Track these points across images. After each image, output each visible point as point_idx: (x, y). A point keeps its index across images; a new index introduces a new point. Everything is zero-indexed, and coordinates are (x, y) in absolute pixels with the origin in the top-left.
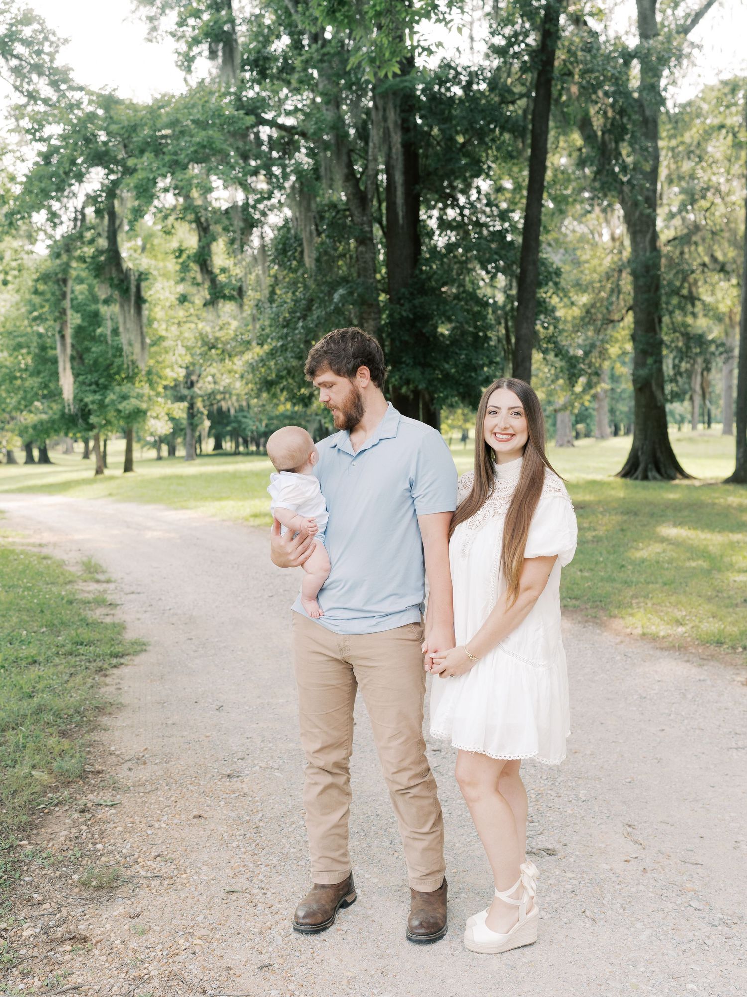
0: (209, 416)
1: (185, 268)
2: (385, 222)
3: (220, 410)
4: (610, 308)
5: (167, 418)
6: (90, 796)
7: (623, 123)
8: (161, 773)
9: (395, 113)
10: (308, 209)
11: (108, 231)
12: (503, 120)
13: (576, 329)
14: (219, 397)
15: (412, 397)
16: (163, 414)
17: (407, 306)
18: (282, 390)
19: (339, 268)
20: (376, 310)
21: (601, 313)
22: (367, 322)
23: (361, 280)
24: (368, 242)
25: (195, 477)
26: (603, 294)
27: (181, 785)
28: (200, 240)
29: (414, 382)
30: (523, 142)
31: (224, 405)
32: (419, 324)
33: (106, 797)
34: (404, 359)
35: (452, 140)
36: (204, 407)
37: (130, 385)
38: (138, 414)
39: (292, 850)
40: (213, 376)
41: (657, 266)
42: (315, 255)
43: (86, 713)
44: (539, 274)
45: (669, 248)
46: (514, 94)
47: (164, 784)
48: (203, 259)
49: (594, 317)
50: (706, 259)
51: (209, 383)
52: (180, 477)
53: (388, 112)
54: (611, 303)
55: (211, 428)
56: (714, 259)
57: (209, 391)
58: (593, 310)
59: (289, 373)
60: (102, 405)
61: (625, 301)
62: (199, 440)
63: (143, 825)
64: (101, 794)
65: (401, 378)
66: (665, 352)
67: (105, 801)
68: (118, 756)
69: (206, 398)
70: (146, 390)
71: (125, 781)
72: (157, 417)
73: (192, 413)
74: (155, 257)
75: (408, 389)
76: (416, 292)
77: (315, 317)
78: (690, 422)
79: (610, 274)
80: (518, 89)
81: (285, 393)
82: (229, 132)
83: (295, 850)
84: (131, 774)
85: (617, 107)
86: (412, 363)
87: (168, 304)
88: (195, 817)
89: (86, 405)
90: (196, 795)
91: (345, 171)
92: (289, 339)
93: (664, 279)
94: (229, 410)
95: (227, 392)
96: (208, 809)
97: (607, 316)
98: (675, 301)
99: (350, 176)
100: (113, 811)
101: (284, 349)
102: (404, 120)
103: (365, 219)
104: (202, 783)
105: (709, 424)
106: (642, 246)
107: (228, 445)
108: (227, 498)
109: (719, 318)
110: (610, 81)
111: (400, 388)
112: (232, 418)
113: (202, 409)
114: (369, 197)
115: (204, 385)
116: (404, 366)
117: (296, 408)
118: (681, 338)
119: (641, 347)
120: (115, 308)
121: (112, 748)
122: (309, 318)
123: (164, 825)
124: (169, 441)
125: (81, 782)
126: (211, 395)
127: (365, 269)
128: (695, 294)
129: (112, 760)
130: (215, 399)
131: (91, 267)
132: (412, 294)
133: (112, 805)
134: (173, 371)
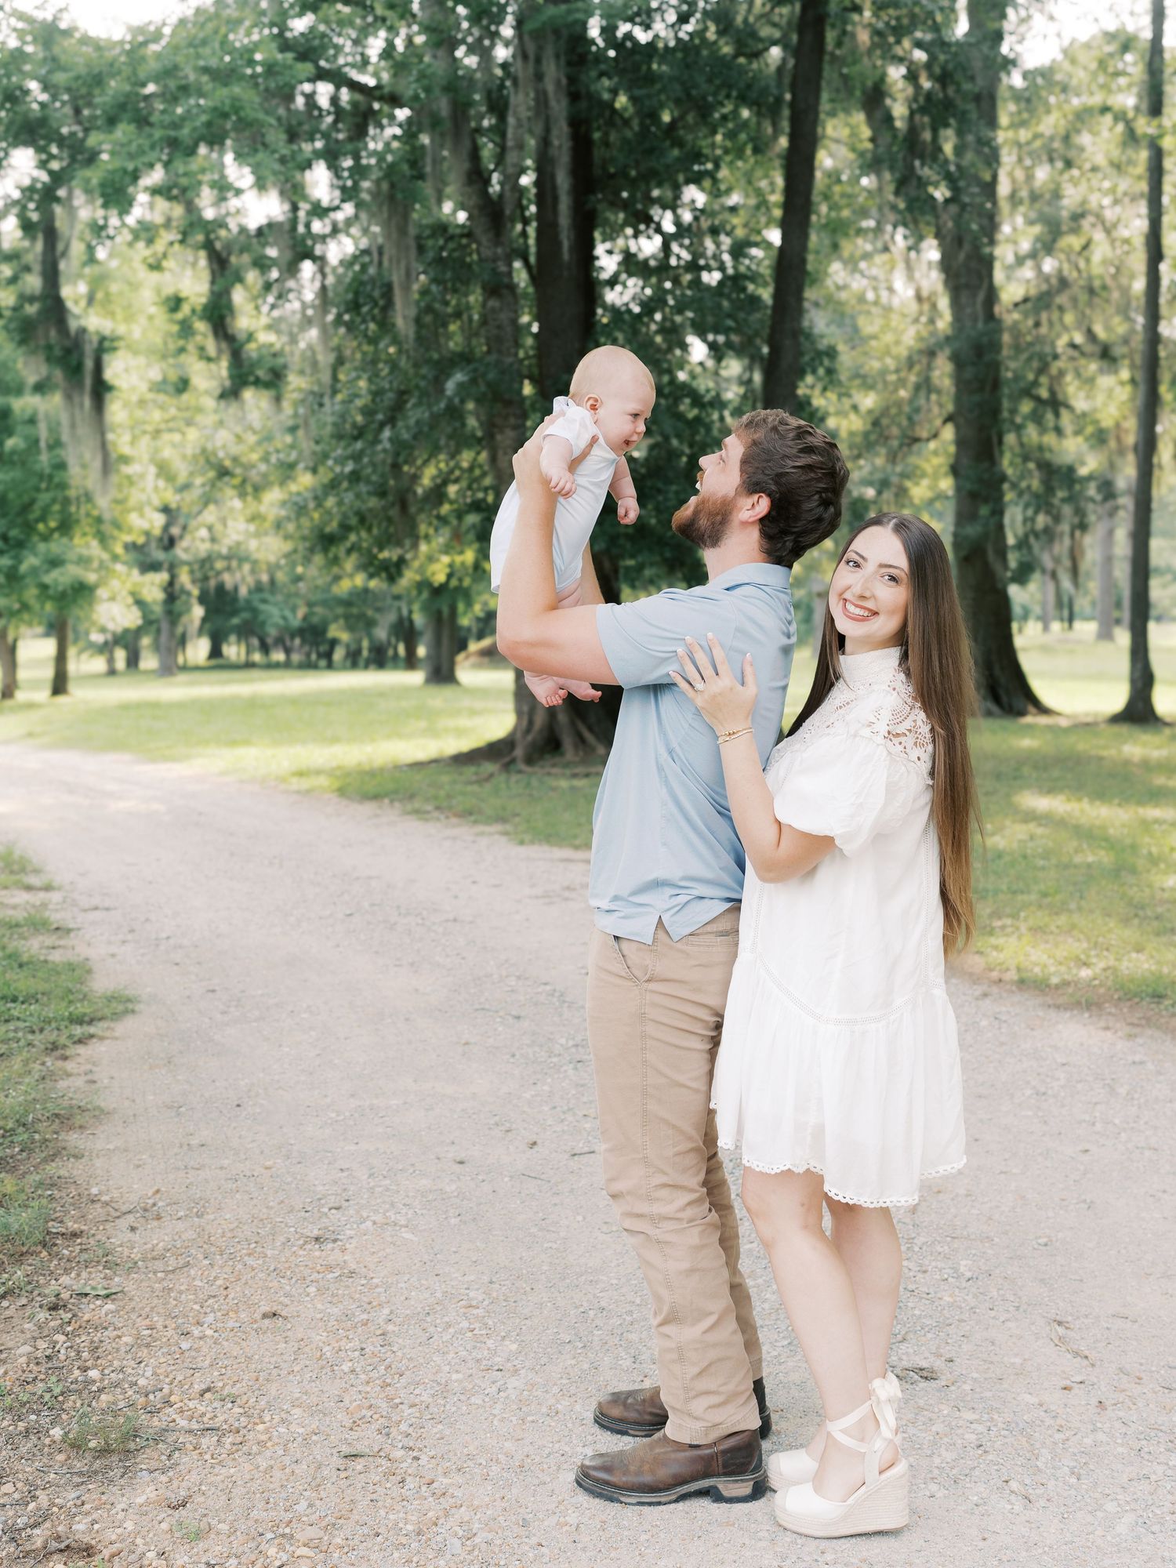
0: (203, 599)
1: (186, 329)
2: (532, 259)
3: (221, 589)
4: (916, 418)
5: (130, 600)
6: (65, 1280)
7: (946, 96)
8: (190, 1234)
9: (558, 65)
10: (402, 231)
11: (44, 262)
12: (742, 85)
13: (855, 452)
14: (219, 565)
16: (124, 593)
18: (349, 551)
19: (449, 337)
20: (516, 413)
21: (899, 425)
22: (502, 432)
23: (493, 358)
24: (505, 291)
25: (181, 705)
26: (903, 393)
27: (232, 1257)
28: (213, 282)
30: (775, 125)
31: (228, 580)
33: (94, 1280)
35: (654, 116)
36: (194, 582)
37: (65, 540)
38: (82, 591)
39: (455, 1376)
40: (210, 528)
41: (995, 346)
42: (413, 312)
43: (40, 1126)
44: (801, 354)
45: (1016, 316)
46: (761, 40)
47: (201, 1256)
48: (218, 314)
49: (886, 433)
50: (1079, 338)
51: (203, 540)
52: (155, 705)
53: (544, 62)
54: (917, 410)
55: (204, 620)
56: (1090, 335)
57: (203, 554)
58: (885, 421)
59: (362, 519)
60: (14, 576)
61: (941, 406)
62: (183, 641)
63: (170, 1332)
64: (84, 1275)
66: (1009, 496)
67: (93, 1288)
68: (107, 1204)
69: (196, 567)
70: (94, 549)
71: (126, 1253)
72: (112, 599)
73: (172, 593)
74: (112, 314)
77: (412, 422)
78: (1039, 618)
79: (916, 358)
80: (765, 31)
81: (354, 557)
82: (267, 90)
83: (460, 1376)
84: (136, 1237)
85: (937, 70)
87: (134, 398)
88: (265, 1316)
90: (261, 1275)
91: (466, 165)
92: (366, 460)
93: (1007, 369)
94: (236, 589)
95: (236, 556)
96: (286, 1301)
97: (910, 433)
98: (1026, 407)
99: (477, 177)
100: (110, 1306)
101: (355, 477)
102: (572, 80)
103: (499, 250)
104: (269, 1253)
105: (1071, 620)
106: (969, 310)
107: (233, 650)
108: (247, 742)
109: (1100, 438)
110: (924, 23)
112: (242, 603)
113: (189, 586)
114: (508, 212)
115: (195, 544)
117: (373, 584)
118: (1036, 474)
119: (968, 486)
120: (57, 399)
121: (94, 1191)
122: (400, 424)
123: (209, 1332)
124: (128, 641)
125: (44, 1253)
126: (206, 562)
127: (499, 340)
128: (1060, 397)
129: (97, 1211)
130: (212, 568)
131: (13, 326)
133: (107, 1296)
134: (142, 515)
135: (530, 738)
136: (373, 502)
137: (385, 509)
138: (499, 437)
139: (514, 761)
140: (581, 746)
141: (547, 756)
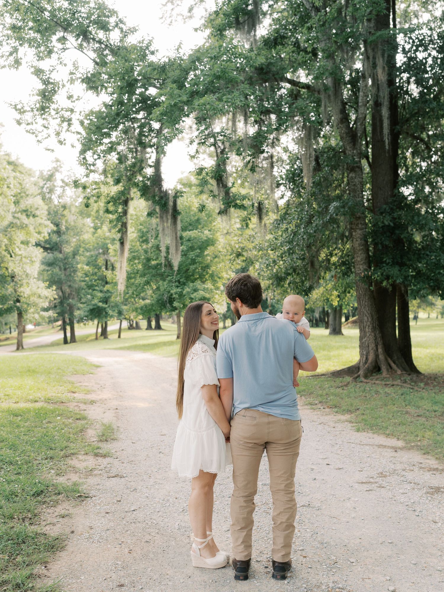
2: (370, 158)
15: (390, 289)
17: (388, 217)
22: (355, 231)
24: (357, 169)
29: (392, 278)
32: (397, 232)
34: (385, 260)
59: (294, 271)
60: (181, 295)
65: (382, 274)
75: (388, 283)
76: (395, 208)
86: (391, 263)
89: (172, 295)
91: (340, 115)
92: (295, 243)
99: (345, 120)
101: (291, 252)
103: (355, 151)
111: (381, 282)
114: (359, 135)
116: (384, 265)
127: (355, 190)
132: (392, 209)
135: (366, 366)
136: (299, 263)
137: (304, 266)
138: (354, 234)
139: (359, 376)
140: (390, 370)
141: (374, 374)
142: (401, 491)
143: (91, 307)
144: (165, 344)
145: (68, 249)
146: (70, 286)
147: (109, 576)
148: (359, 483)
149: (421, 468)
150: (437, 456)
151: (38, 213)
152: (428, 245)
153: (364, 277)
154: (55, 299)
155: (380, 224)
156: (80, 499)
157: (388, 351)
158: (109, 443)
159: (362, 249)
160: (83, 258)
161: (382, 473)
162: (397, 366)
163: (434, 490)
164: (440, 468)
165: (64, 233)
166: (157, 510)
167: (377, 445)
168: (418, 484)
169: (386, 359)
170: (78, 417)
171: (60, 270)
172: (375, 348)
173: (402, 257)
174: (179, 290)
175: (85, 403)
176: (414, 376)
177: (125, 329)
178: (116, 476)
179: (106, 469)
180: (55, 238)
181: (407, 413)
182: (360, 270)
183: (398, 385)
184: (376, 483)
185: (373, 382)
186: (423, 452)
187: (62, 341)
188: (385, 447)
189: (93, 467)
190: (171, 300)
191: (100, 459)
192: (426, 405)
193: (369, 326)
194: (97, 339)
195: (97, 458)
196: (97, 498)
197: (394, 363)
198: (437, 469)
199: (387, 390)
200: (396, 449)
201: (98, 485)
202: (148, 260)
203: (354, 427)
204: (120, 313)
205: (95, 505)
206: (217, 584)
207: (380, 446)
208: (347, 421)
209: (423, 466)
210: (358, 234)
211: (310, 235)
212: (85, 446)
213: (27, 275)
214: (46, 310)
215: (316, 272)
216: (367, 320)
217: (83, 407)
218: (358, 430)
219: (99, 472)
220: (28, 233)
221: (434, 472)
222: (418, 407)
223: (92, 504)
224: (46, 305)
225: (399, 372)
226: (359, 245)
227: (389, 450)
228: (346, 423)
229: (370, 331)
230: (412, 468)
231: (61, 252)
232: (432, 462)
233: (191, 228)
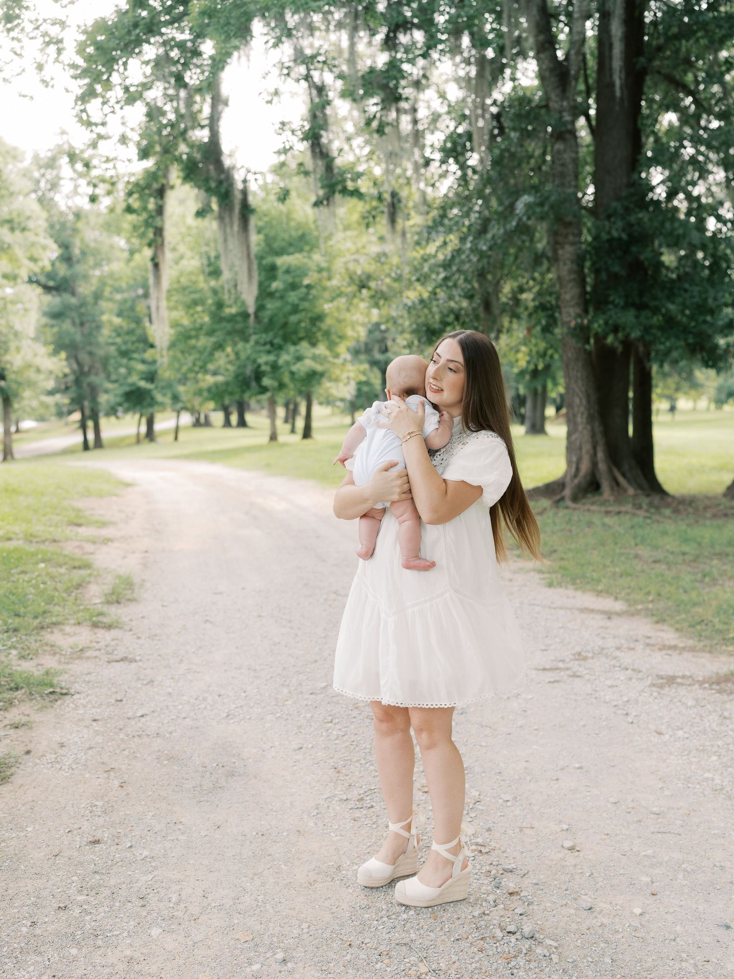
15: (620, 349)
17: (619, 224)
20: (576, 231)
22: (563, 248)
24: (568, 136)
29: (624, 329)
32: (634, 249)
34: (611, 298)
59: (457, 318)
60: (275, 368)
65: (606, 323)
72: (335, 380)
75: (616, 338)
76: (632, 206)
86: (622, 303)
89: (257, 366)
92: (454, 268)
99: (548, 46)
101: (448, 283)
111: (605, 338)
114: (572, 73)
116: (611, 306)
132: (627, 209)
134: (354, 329)
135: (576, 481)
136: (464, 303)
137: (474, 309)
138: (560, 252)
139: (562, 499)
140: (616, 488)
141: (589, 495)
142: (608, 683)
143: (127, 389)
144: (248, 449)
145: (85, 289)
146: (91, 354)
147: (76, 826)
148: (539, 670)
149: (648, 645)
150: (678, 626)
151: (31, 224)
152: (686, 274)
153: (575, 329)
154: (65, 375)
155: (605, 237)
156: (52, 697)
157: (614, 458)
158: (122, 605)
159: (574, 280)
160: (110, 305)
161: (579, 654)
162: (629, 481)
163: (664, 681)
164: (681, 645)
165: (78, 262)
166: (184, 715)
167: (578, 609)
168: (640, 671)
169: (610, 471)
170: (77, 564)
171: (74, 324)
172: (592, 452)
173: (641, 294)
174: (271, 358)
175: (94, 543)
176: (656, 499)
177: (186, 428)
178: (122, 660)
179: (108, 649)
180: (63, 270)
181: (637, 556)
182: (570, 315)
183: (627, 513)
184: (567, 669)
185: (586, 507)
186: (655, 619)
187: (81, 446)
188: (592, 611)
189: (86, 646)
190: (258, 375)
191: (101, 633)
192: (671, 544)
193: (582, 414)
194: (138, 441)
195: (96, 630)
196: (83, 695)
197: (624, 475)
198: (674, 648)
199: (608, 520)
200: (609, 615)
201: (89, 673)
202: (220, 305)
203: (544, 579)
204: (176, 398)
205: (77, 707)
206: (264, 838)
207: (583, 610)
208: (534, 570)
209: (651, 641)
210: (567, 252)
211: (482, 255)
212: (78, 612)
213: (16, 334)
214: (51, 393)
215: (494, 322)
216: (580, 402)
217: (89, 547)
218: (550, 585)
219: (95, 654)
220: (13, 260)
221: (670, 652)
222: (656, 547)
223: (71, 705)
224: (51, 384)
225: (631, 491)
226: (570, 272)
227: (598, 617)
228: (532, 574)
229: (584, 421)
230: (632, 645)
231: (73, 294)
232: (669, 636)
233: (291, 250)
